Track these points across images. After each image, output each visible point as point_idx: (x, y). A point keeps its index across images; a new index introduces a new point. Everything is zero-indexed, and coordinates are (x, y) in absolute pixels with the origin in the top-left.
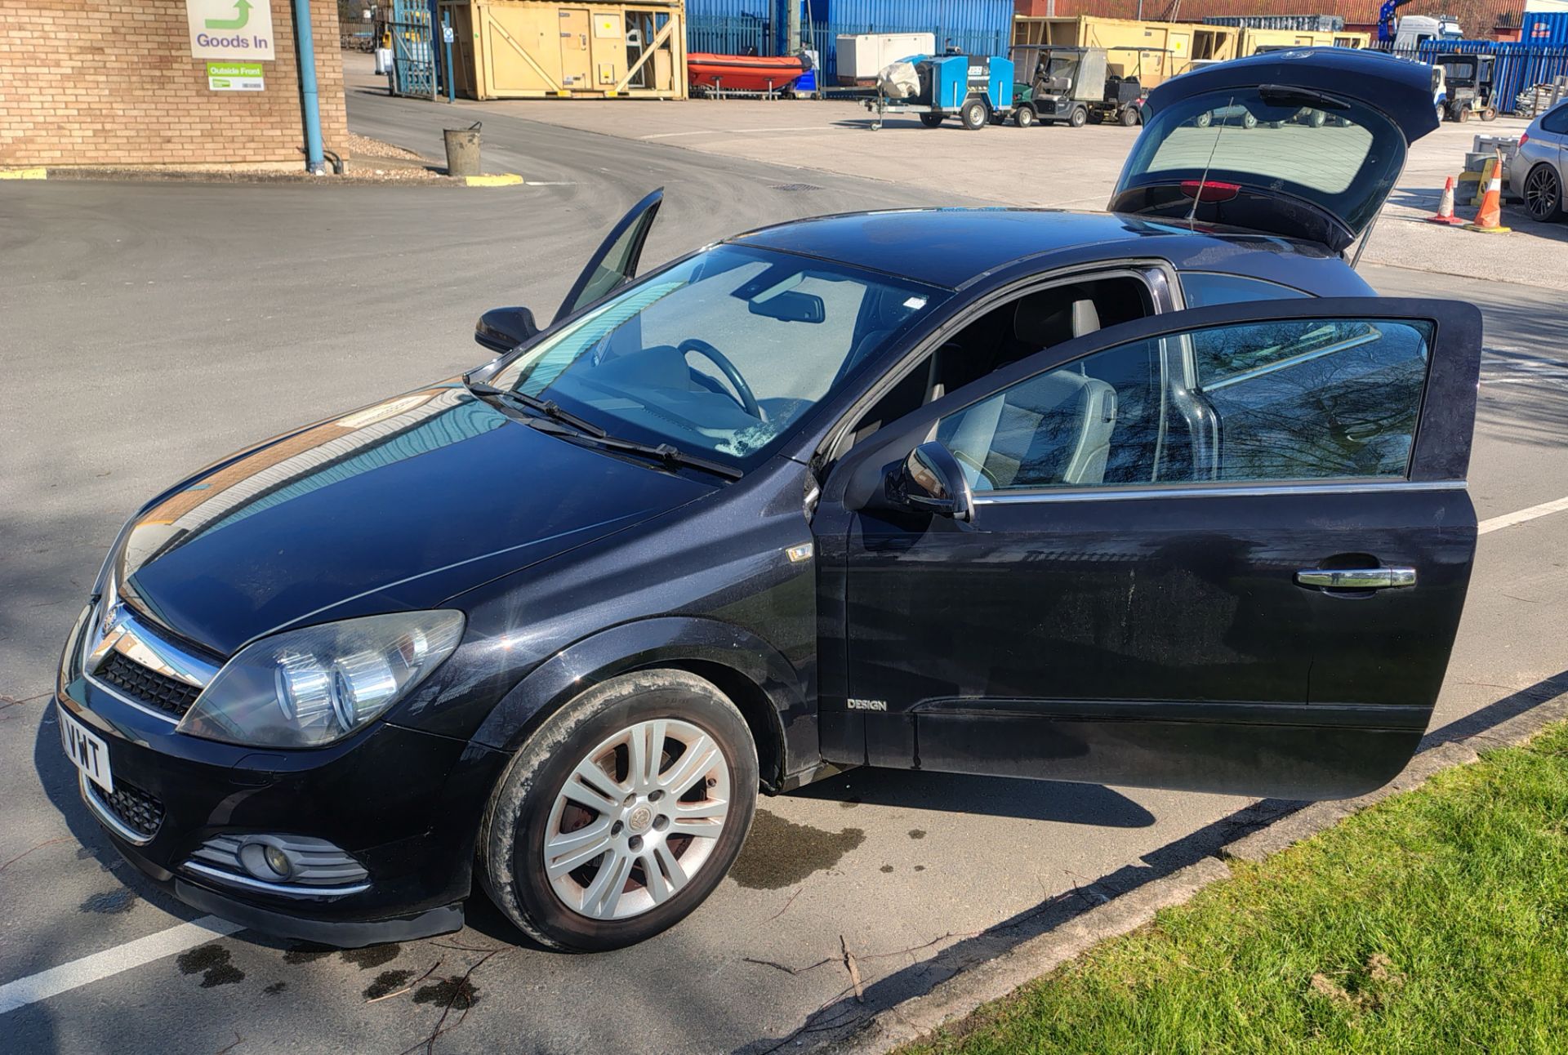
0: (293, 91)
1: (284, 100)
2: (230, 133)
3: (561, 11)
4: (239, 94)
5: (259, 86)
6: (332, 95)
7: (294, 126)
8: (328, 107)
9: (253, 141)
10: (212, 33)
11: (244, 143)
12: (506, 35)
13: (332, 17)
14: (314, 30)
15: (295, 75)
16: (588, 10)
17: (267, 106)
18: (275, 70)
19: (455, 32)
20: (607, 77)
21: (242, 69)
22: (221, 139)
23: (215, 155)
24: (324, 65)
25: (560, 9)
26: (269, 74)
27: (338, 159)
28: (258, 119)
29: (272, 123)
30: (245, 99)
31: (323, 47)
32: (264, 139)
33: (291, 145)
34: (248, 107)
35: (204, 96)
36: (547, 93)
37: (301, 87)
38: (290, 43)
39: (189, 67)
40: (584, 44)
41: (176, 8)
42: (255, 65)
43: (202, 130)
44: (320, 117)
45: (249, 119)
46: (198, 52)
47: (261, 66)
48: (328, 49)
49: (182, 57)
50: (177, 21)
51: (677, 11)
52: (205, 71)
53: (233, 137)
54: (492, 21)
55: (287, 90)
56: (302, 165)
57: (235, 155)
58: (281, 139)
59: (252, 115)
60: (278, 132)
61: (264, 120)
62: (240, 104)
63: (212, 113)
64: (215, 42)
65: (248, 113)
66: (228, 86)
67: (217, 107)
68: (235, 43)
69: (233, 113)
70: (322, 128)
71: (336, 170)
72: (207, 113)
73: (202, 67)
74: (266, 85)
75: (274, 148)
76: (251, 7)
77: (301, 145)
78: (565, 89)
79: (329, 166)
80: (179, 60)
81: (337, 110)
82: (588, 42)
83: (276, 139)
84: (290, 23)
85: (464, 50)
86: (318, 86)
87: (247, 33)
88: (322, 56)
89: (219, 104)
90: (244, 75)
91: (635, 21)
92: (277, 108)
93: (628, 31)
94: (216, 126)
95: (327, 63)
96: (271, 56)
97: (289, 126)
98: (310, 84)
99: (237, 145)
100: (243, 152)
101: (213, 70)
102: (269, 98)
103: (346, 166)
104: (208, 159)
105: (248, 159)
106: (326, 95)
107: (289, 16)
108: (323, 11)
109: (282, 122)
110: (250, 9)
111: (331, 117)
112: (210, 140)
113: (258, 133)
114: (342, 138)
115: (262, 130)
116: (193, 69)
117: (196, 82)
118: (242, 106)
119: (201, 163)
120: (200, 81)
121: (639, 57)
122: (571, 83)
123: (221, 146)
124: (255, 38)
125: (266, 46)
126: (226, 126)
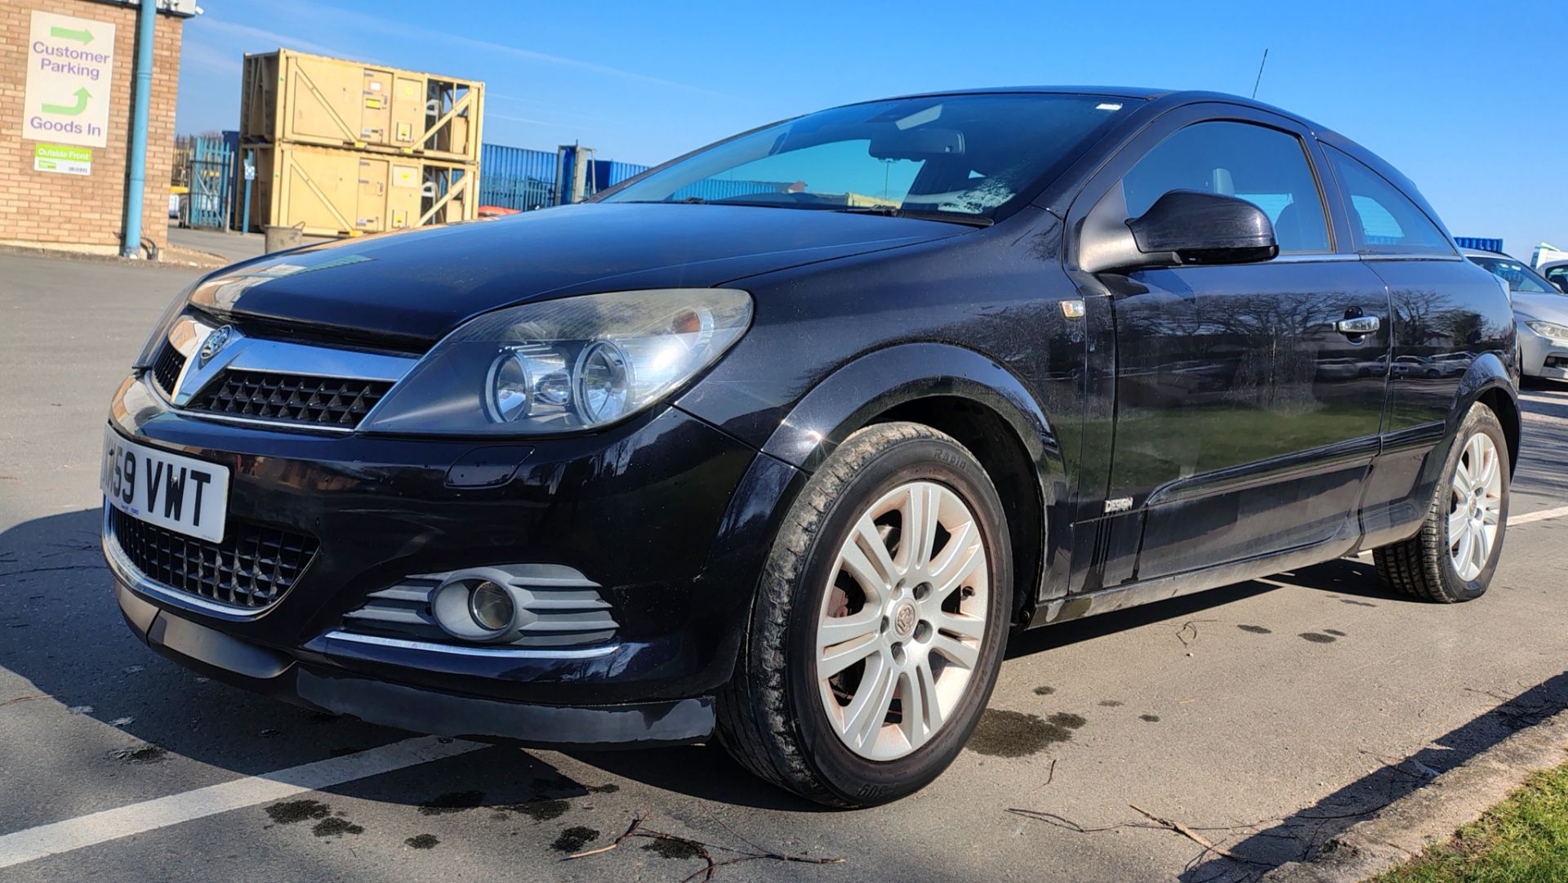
0: (119, 178)
1: (109, 186)
2: (47, 212)
3: (363, 161)
4: (64, 176)
5: (85, 170)
6: (158, 185)
7: (114, 211)
8: (151, 196)
9: (70, 222)
10: (46, 117)
11: (60, 223)
12: (306, 178)
13: (169, 113)
14: (150, 123)
15: (124, 163)
16: (388, 162)
17: (90, 190)
18: (104, 157)
19: (256, 171)
20: (399, 222)
21: (71, 153)
22: (37, 218)
23: (27, 233)
24: (154, 156)
25: (362, 158)
26: (98, 161)
27: (154, 246)
28: (79, 202)
29: (92, 207)
30: (70, 181)
31: (156, 140)
32: (80, 221)
33: (108, 229)
34: (70, 189)
35: (27, 174)
36: (340, 233)
37: (128, 176)
38: (124, 132)
39: (18, 146)
40: (381, 190)
41: (15, 89)
42: (84, 150)
43: (18, 208)
44: (144, 205)
45: (70, 201)
46: (29, 133)
47: (90, 151)
48: (161, 142)
49: (11, 136)
50: (14, 102)
51: (473, 168)
52: (33, 151)
53: (50, 216)
54: (294, 164)
55: (113, 177)
56: (115, 251)
57: (48, 234)
58: (99, 223)
59: (72, 197)
60: (97, 216)
61: (84, 203)
62: (62, 186)
63: (32, 192)
64: (48, 125)
65: (69, 195)
66: (54, 167)
67: (38, 186)
68: (69, 128)
69: (54, 194)
70: (143, 216)
71: (150, 257)
72: (26, 191)
73: (31, 147)
74: (93, 170)
75: (90, 231)
76: (90, 96)
77: (118, 230)
78: (357, 230)
79: (143, 254)
80: (9, 138)
81: (160, 200)
82: (384, 189)
83: (94, 223)
84: (127, 114)
85: (263, 189)
86: (146, 176)
87: (81, 120)
88: (154, 148)
89: (41, 183)
90: (72, 159)
91: (431, 175)
92: (100, 192)
93: (424, 182)
94: (33, 205)
95: (158, 155)
96: (103, 145)
97: (109, 211)
98: (138, 171)
99: (52, 225)
100: (56, 232)
101: (40, 150)
102: (94, 182)
103: (161, 253)
104: (20, 236)
105: (61, 239)
106: (152, 184)
107: (127, 108)
108: (161, 106)
109: (102, 206)
110: (89, 99)
111: (154, 206)
112: (25, 218)
113: (76, 215)
114: (161, 227)
115: (81, 213)
116: (21, 149)
117: (21, 161)
118: (64, 188)
119: (11, 239)
120: (25, 160)
121: (431, 206)
122: (364, 225)
123: (35, 224)
124: (90, 126)
125: (99, 134)
126: (44, 206)
